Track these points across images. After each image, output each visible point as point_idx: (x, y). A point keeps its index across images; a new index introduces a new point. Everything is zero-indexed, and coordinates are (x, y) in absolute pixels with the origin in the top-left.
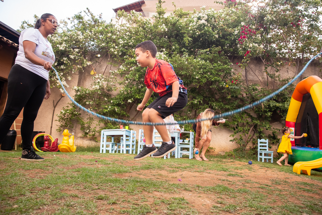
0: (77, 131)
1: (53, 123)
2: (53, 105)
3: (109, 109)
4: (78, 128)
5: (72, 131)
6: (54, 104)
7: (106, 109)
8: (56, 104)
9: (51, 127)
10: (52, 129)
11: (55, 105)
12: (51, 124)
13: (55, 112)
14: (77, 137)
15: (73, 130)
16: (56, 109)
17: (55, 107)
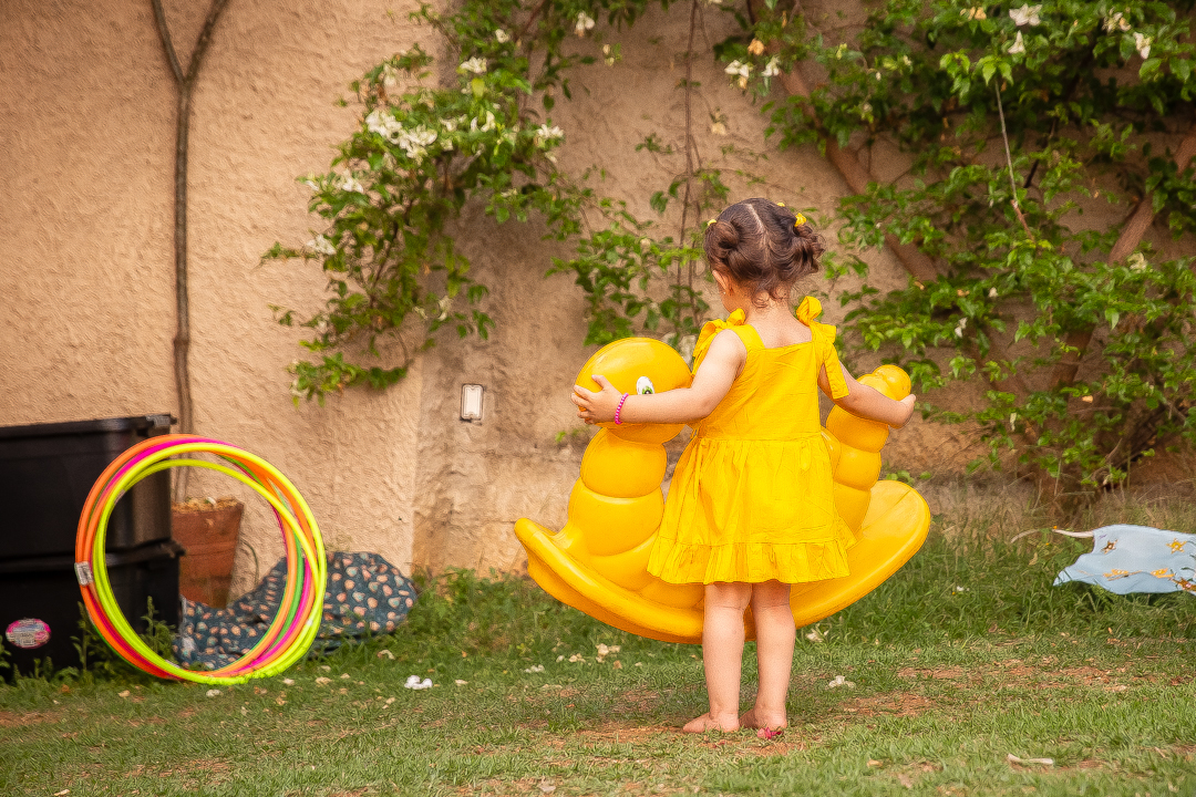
0: (521, 369)
1: (194, 285)
2: (150, 54)
3: (1018, 48)
4: (525, 327)
5: (457, 365)
6: (165, 44)
7: (979, 41)
8: (193, 32)
9: (181, 344)
10: (195, 372)
11: (183, 47)
12: (167, 303)
13: (195, 141)
14: (527, 436)
15: (475, 362)
16: (206, 97)
17: (184, 81)
